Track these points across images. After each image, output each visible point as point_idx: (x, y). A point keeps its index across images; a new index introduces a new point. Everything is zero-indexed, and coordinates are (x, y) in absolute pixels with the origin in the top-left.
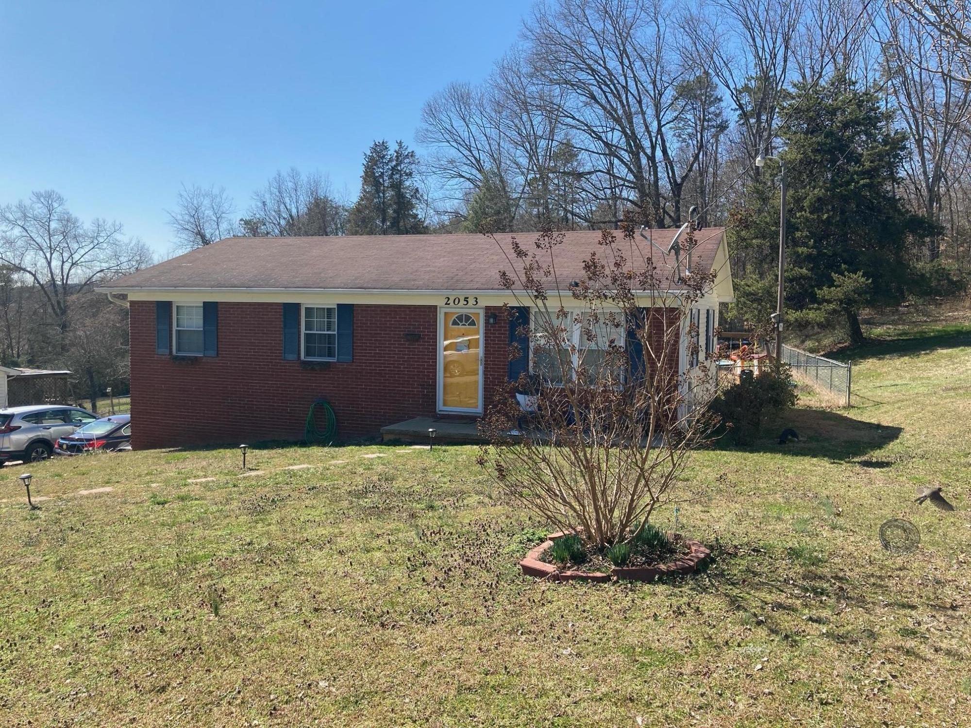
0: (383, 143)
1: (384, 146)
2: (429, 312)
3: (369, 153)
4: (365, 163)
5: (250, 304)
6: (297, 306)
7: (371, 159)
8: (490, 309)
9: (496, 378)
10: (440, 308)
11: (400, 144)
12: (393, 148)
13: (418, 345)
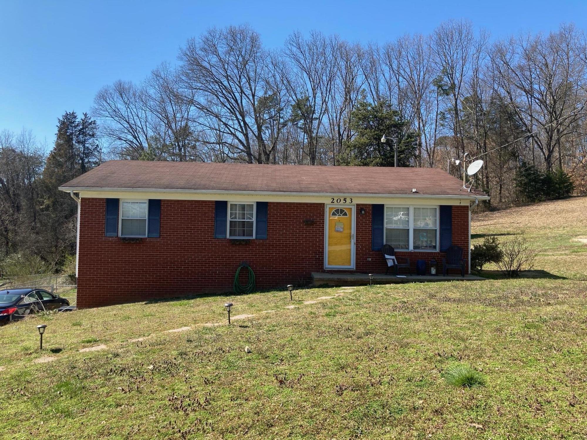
0: (73, 113)
1: (73, 115)
2: (320, 207)
3: (61, 119)
4: (59, 125)
5: (189, 201)
6: (225, 203)
7: (63, 123)
8: (360, 206)
9: (363, 247)
10: (326, 205)
11: (85, 115)
12: (80, 117)
13: (312, 227)
